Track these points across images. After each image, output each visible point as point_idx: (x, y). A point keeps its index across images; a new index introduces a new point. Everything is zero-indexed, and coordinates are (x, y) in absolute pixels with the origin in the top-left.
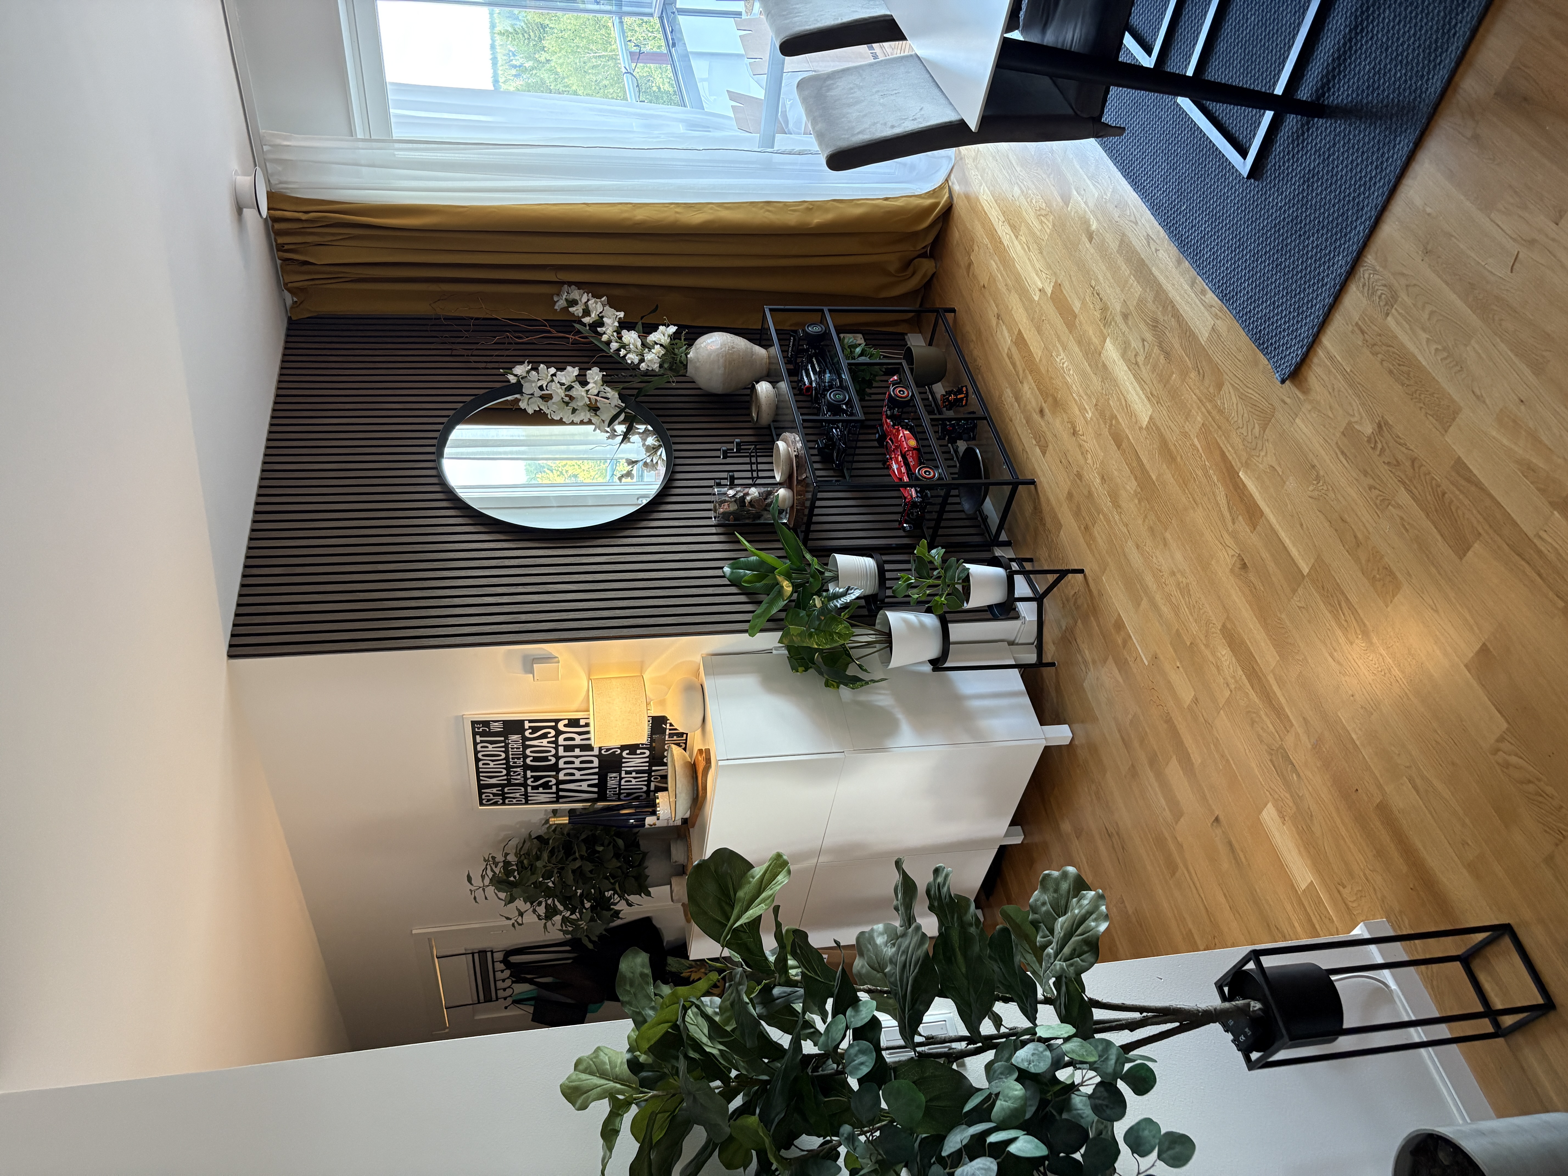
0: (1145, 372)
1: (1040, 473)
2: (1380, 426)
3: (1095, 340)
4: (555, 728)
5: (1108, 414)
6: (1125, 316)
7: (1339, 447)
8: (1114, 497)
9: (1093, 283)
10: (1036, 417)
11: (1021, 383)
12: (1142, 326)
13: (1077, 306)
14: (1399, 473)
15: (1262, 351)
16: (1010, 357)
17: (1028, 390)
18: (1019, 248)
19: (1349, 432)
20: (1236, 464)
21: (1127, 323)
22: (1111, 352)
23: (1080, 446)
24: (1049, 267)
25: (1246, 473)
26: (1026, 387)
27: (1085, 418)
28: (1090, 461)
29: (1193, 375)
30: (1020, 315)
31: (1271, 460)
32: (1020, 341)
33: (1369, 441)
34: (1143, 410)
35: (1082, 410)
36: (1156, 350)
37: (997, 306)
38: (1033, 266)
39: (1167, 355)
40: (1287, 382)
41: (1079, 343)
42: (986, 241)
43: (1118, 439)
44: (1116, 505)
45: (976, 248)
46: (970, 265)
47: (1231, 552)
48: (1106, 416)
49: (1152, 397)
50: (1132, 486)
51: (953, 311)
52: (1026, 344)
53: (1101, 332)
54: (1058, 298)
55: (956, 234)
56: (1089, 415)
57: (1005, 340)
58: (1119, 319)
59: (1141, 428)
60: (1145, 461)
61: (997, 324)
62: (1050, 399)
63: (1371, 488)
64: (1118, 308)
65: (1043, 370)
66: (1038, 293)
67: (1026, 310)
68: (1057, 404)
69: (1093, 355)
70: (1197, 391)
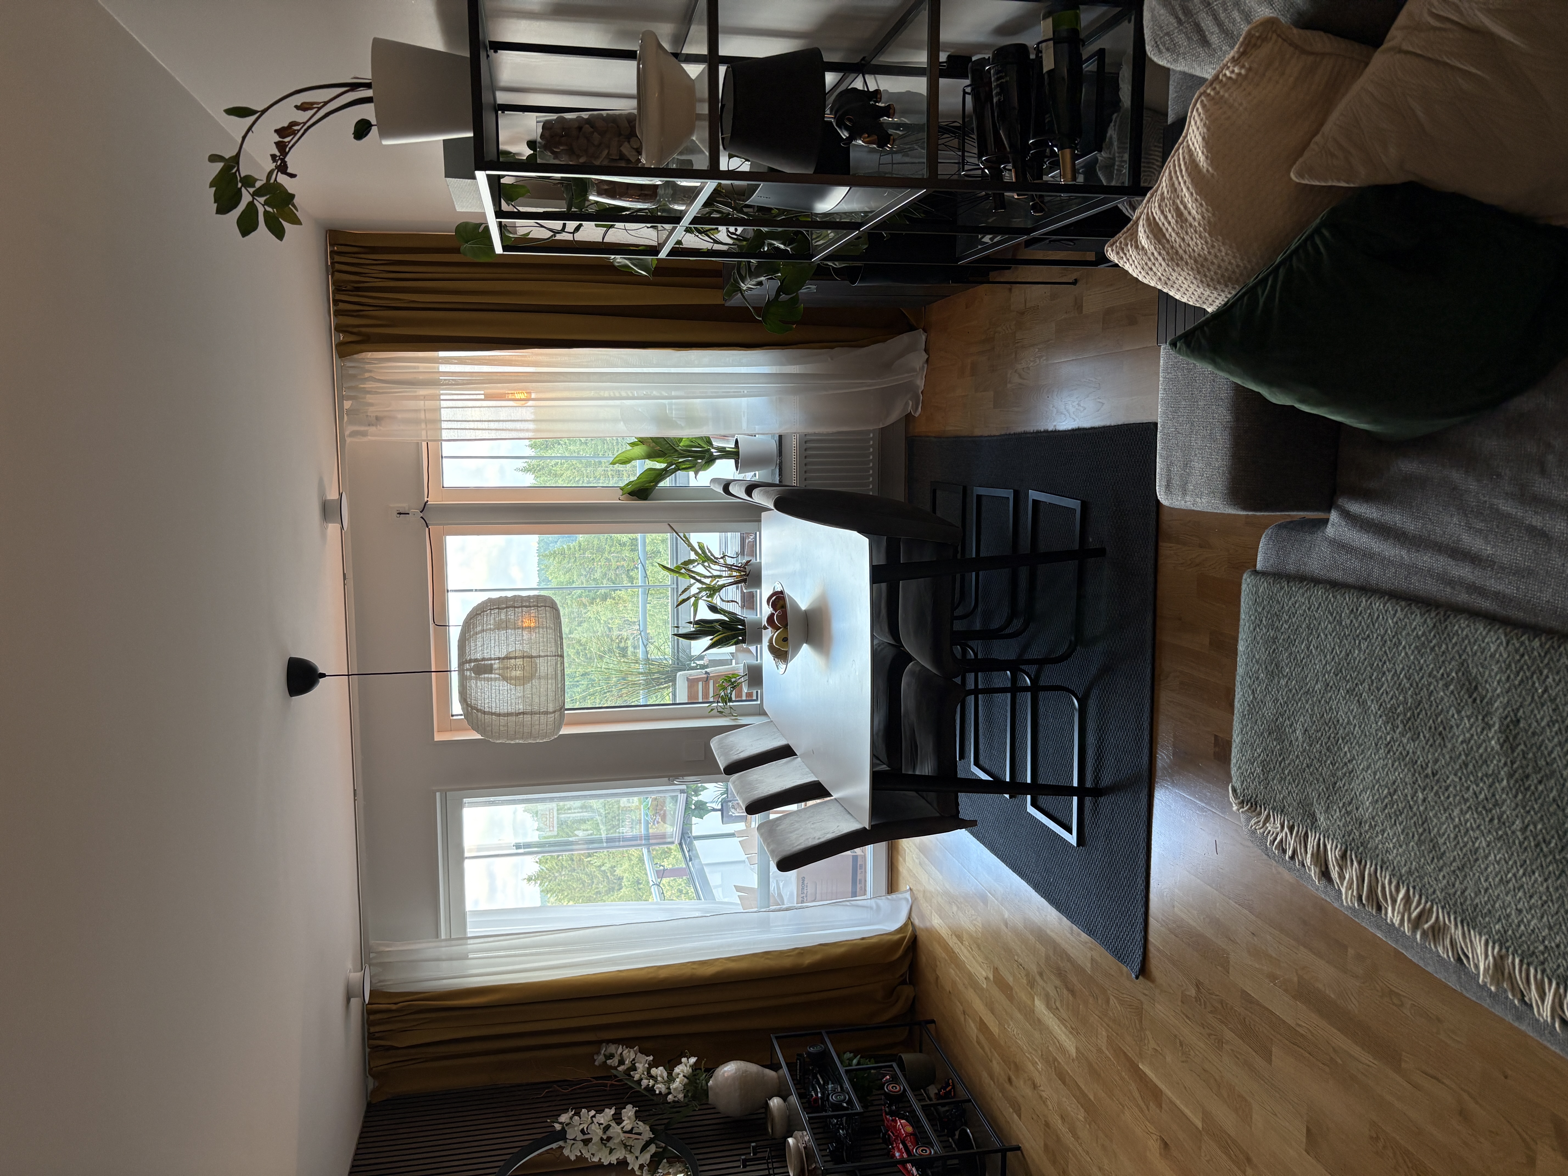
0: (1064, 1013)
1: (1021, 1137)
2: (1197, 986)
3: (1029, 1002)
5: (1051, 1059)
6: (1041, 974)
7: (1184, 1014)
8: (1073, 1131)
9: (1016, 958)
10: (1007, 1085)
11: (991, 1061)
12: (1053, 977)
13: (1010, 980)
14: (1219, 1017)
15: (1121, 961)
16: (979, 1043)
17: (996, 1066)
18: (965, 951)
19: (1185, 999)
20: (1135, 1059)
21: (1043, 979)
22: (1039, 1005)
23: (1041, 1097)
24: (987, 958)
25: (1142, 1063)
26: (994, 1062)
27: (1037, 1070)
28: (1051, 1107)
29: (1091, 1000)
30: (979, 1006)
31: (1152, 1044)
32: (983, 1026)
33: (1196, 1001)
34: (1070, 1044)
35: (1034, 1064)
36: (1065, 991)
37: (962, 1004)
38: (977, 961)
39: (1072, 992)
40: (1140, 977)
41: (1020, 1010)
42: (944, 955)
43: (1062, 1077)
44: (1076, 1137)
45: (938, 963)
46: (937, 978)
47: (1155, 1137)
48: (1051, 1062)
49: (1074, 1031)
50: (1081, 1115)
51: (933, 1022)
52: (987, 1028)
53: (1030, 994)
54: (999, 981)
55: (923, 959)
56: (1040, 1067)
57: (972, 1029)
58: (1038, 978)
59: (1073, 1060)
60: (1083, 1087)
61: (965, 1018)
62: (1012, 1066)
63: (1210, 1035)
64: (1036, 970)
65: (1002, 1043)
66: (985, 981)
67: (981, 998)
68: (1018, 1068)
69: (1029, 1014)
70: (1097, 1012)
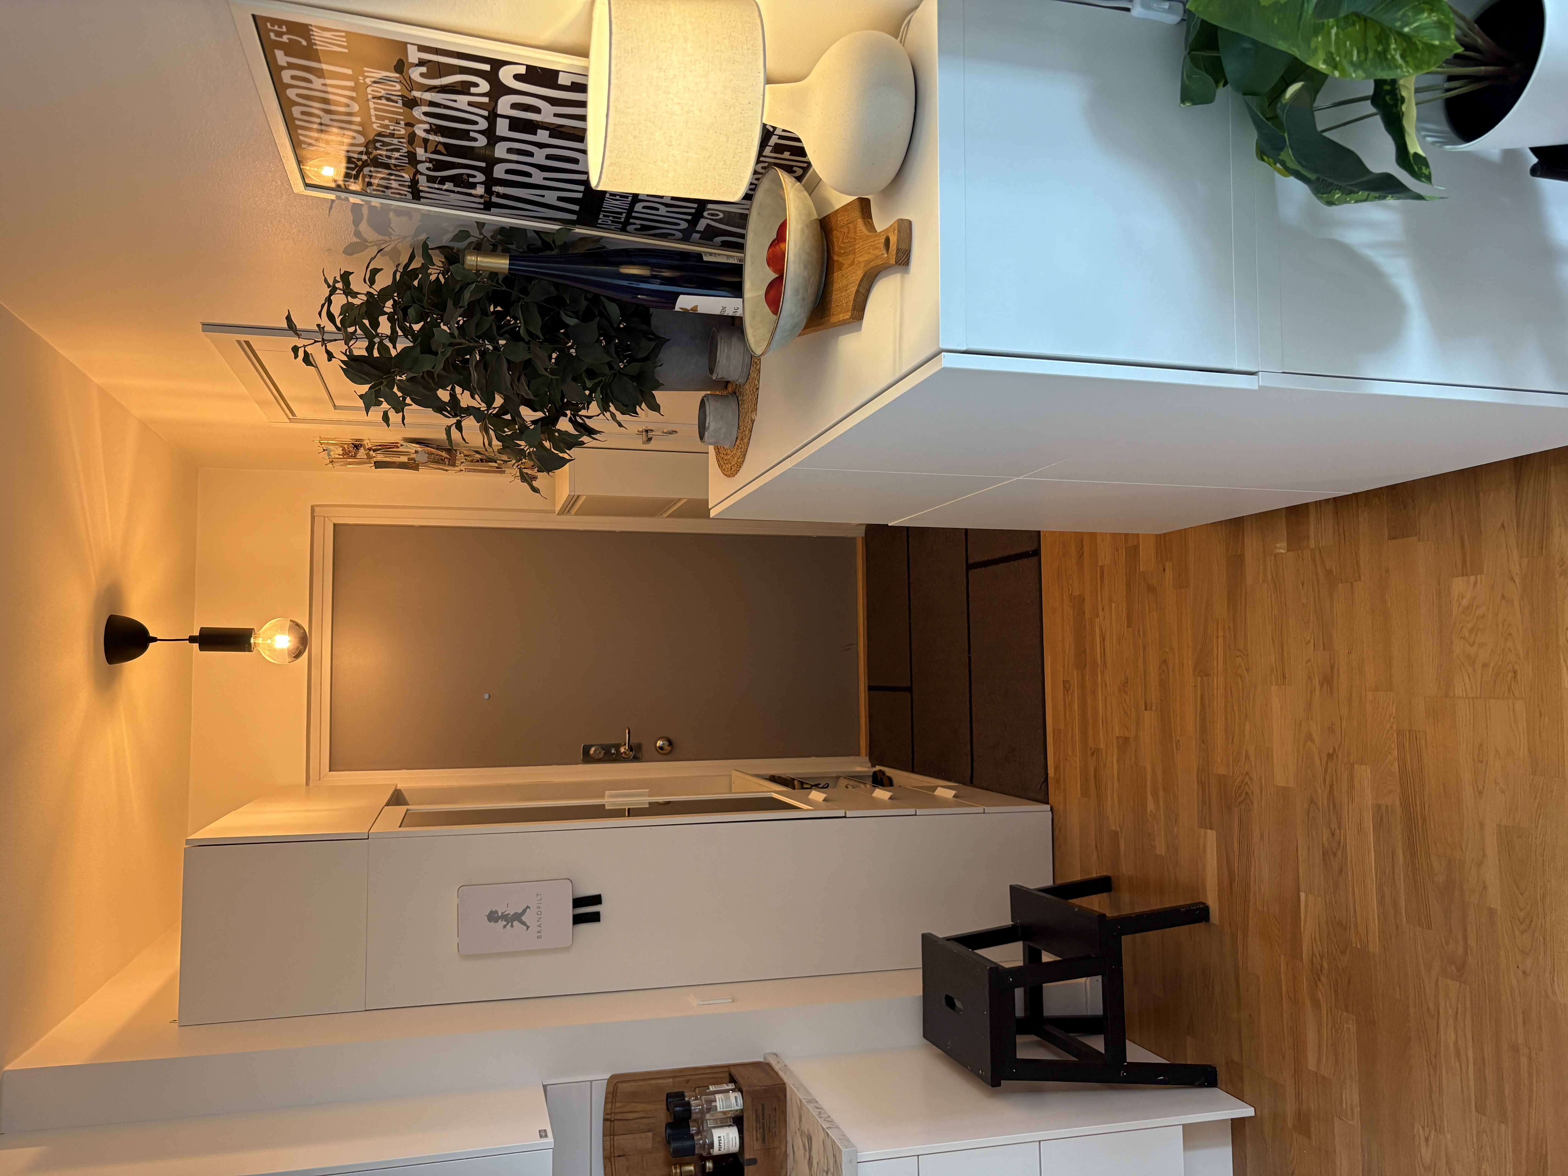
4: (492, 77)
